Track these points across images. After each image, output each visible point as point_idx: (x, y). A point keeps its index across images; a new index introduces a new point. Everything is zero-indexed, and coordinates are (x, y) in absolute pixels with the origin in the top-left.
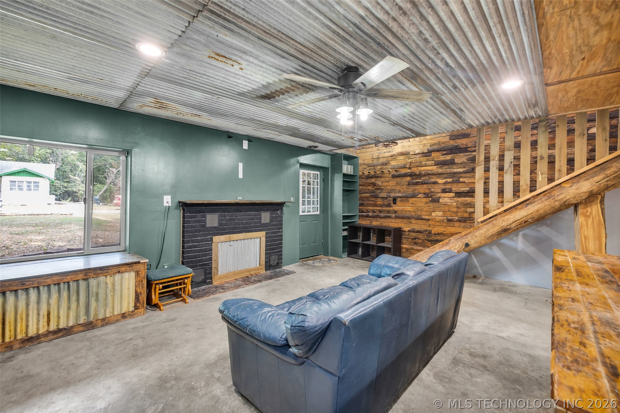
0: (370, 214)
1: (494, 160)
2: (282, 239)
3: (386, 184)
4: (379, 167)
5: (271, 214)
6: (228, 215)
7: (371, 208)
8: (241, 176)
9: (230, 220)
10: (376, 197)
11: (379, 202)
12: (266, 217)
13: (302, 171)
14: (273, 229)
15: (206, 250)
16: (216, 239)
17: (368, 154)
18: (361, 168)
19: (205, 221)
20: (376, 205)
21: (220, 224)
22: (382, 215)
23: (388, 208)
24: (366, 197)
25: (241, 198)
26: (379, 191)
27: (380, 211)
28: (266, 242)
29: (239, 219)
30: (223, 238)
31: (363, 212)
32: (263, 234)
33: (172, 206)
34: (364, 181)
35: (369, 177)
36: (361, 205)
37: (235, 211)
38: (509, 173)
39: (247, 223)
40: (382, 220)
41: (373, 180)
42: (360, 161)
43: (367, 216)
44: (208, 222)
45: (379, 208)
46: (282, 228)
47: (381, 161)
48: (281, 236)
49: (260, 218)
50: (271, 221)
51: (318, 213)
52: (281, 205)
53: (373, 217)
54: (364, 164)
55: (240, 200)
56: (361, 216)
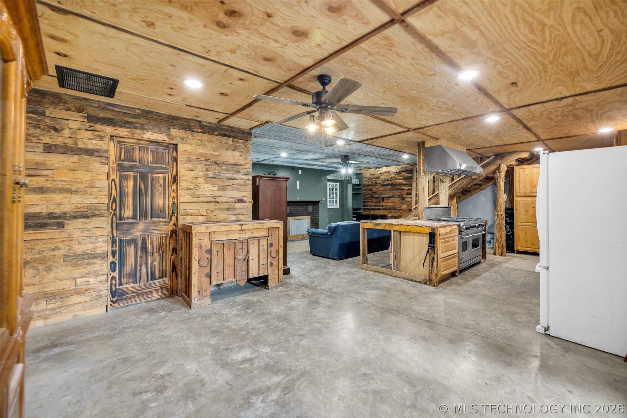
0: (370, 208)
2: (318, 221)
3: (378, 189)
4: (374, 180)
5: (313, 207)
6: (294, 207)
7: (370, 204)
8: (298, 188)
9: (295, 209)
10: (373, 197)
11: (375, 200)
12: (310, 208)
13: (328, 183)
14: (314, 215)
17: (368, 171)
18: (364, 180)
20: (373, 202)
22: (376, 208)
23: (379, 204)
24: (367, 198)
26: (374, 194)
27: (375, 206)
28: (311, 221)
29: (298, 209)
30: (292, 218)
31: (365, 206)
32: (310, 217)
34: (366, 188)
35: (369, 185)
36: (365, 202)
37: (296, 205)
39: (302, 211)
40: (376, 211)
41: (371, 187)
42: (364, 176)
43: (368, 209)
45: (374, 204)
46: (318, 215)
47: (375, 176)
48: (318, 219)
49: (308, 209)
50: (313, 211)
51: (338, 207)
52: (318, 202)
53: (371, 209)
54: (366, 178)
55: (298, 200)
56: (364, 209)
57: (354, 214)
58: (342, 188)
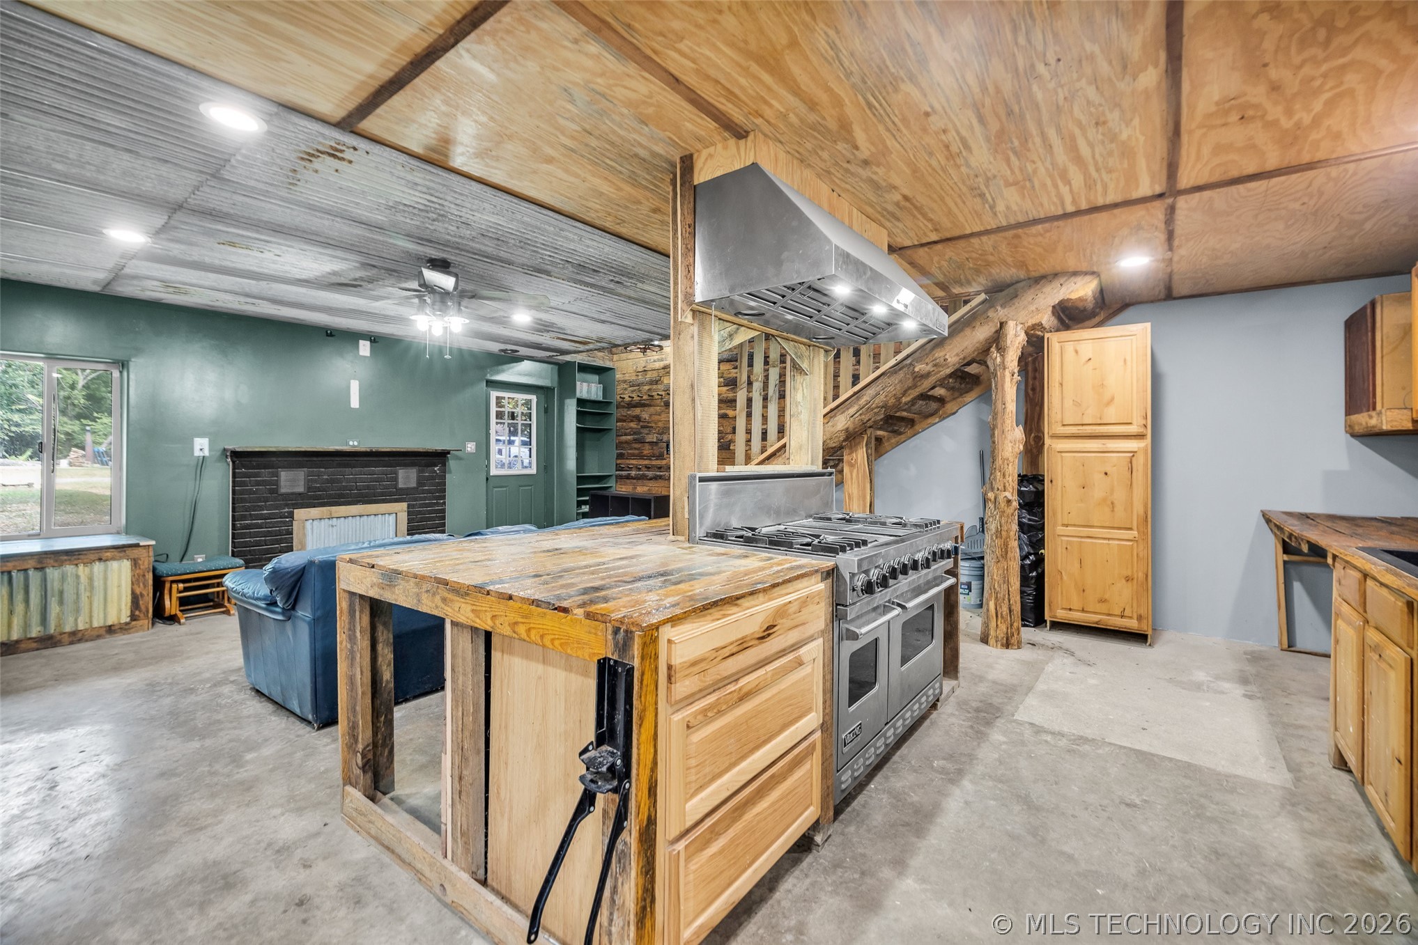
0: (633, 473)
1: (757, 380)
2: (444, 518)
3: (657, 417)
4: (647, 388)
5: (419, 472)
6: (325, 474)
7: (634, 462)
8: (355, 403)
9: (331, 481)
10: (642, 442)
11: (647, 450)
12: (407, 477)
13: (494, 394)
14: (425, 498)
15: (280, 533)
16: (299, 513)
17: (630, 362)
18: (619, 389)
19: (277, 483)
20: (641, 457)
21: (309, 489)
22: (650, 474)
23: (658, 462)
24: (626, 442)
25: (356, 443)
26: (645, 431)
27: (648, 468)
28: (409, 521)
29: (349, 481)
30: (315, 512)
31: (622, 469)
32: (404, 505)
33: (211, 456)
34: (624, 412)
35: (631, 405)
36: (620, 456)
37: (340, 466)
38: (773, 402)
39: (368, 487)
40: (651, 484)
41: (637, 411)
42: (618, 376)
43: (628, 477)
44: (282, 483)
45: (646, 462)
46: (444, 497)
47: (649, 376)
48: (443, 511)
49: (396, 479)
50: (420, 483)
51: (533, 471)
52: (440, 457)
53: (637, 478)
54: (625, 381)
55: (354, 446)
56: (619, 478)
57: (580, 492)
58: (546, 411)
